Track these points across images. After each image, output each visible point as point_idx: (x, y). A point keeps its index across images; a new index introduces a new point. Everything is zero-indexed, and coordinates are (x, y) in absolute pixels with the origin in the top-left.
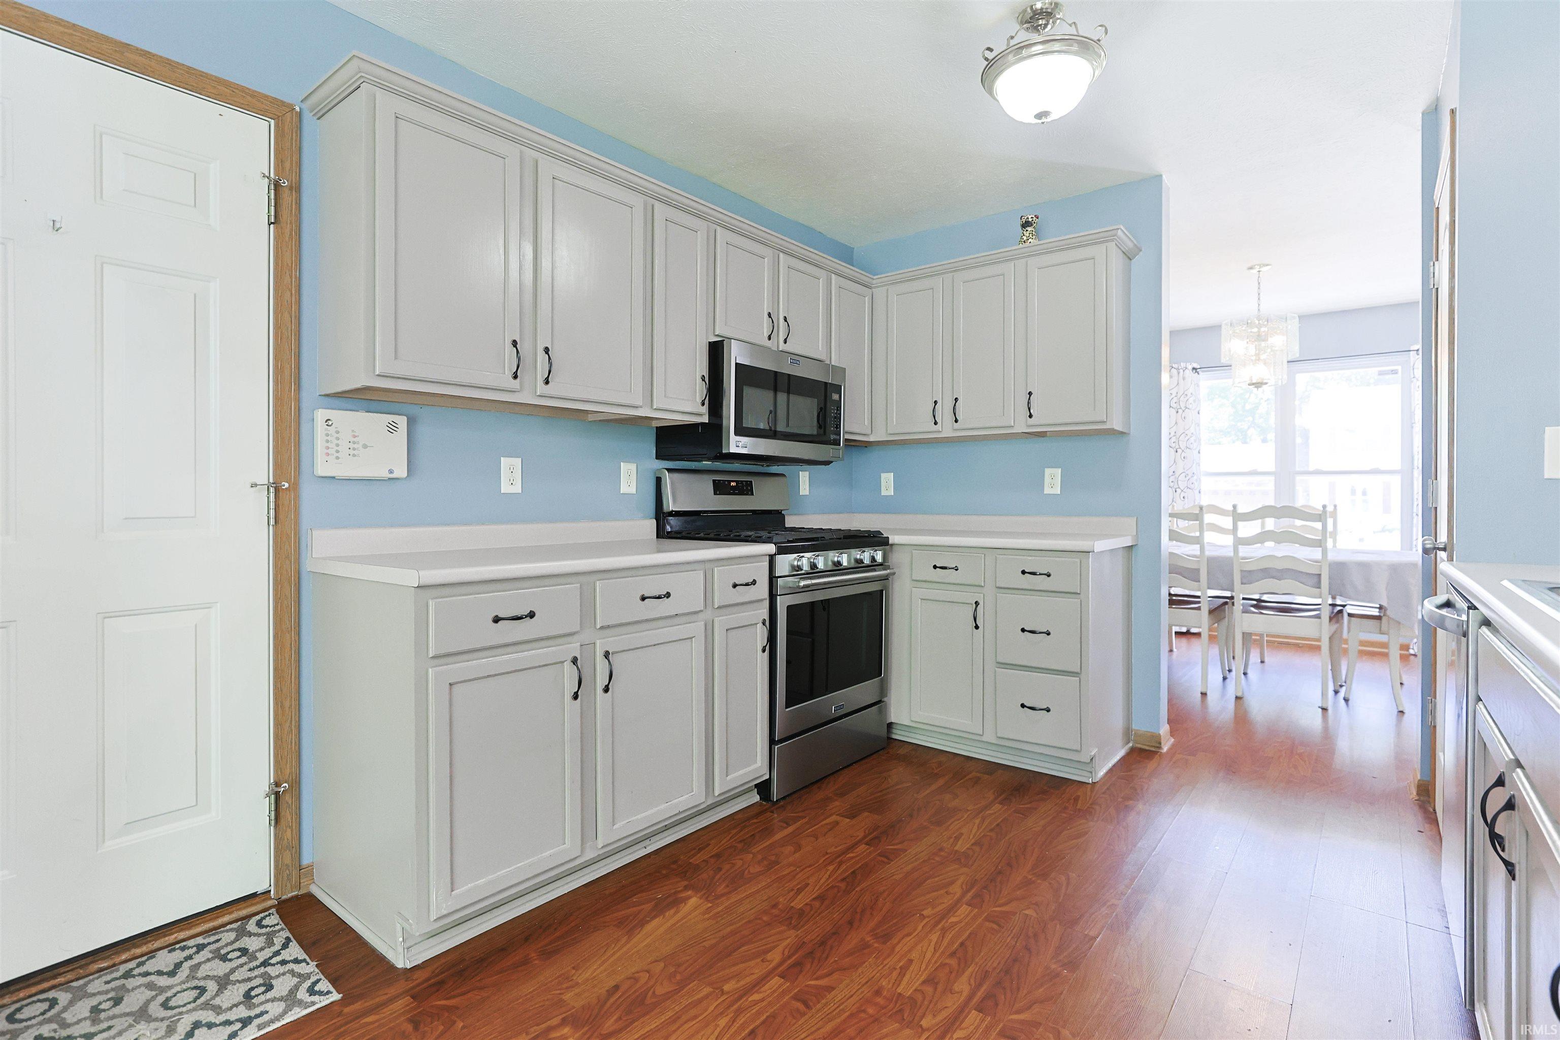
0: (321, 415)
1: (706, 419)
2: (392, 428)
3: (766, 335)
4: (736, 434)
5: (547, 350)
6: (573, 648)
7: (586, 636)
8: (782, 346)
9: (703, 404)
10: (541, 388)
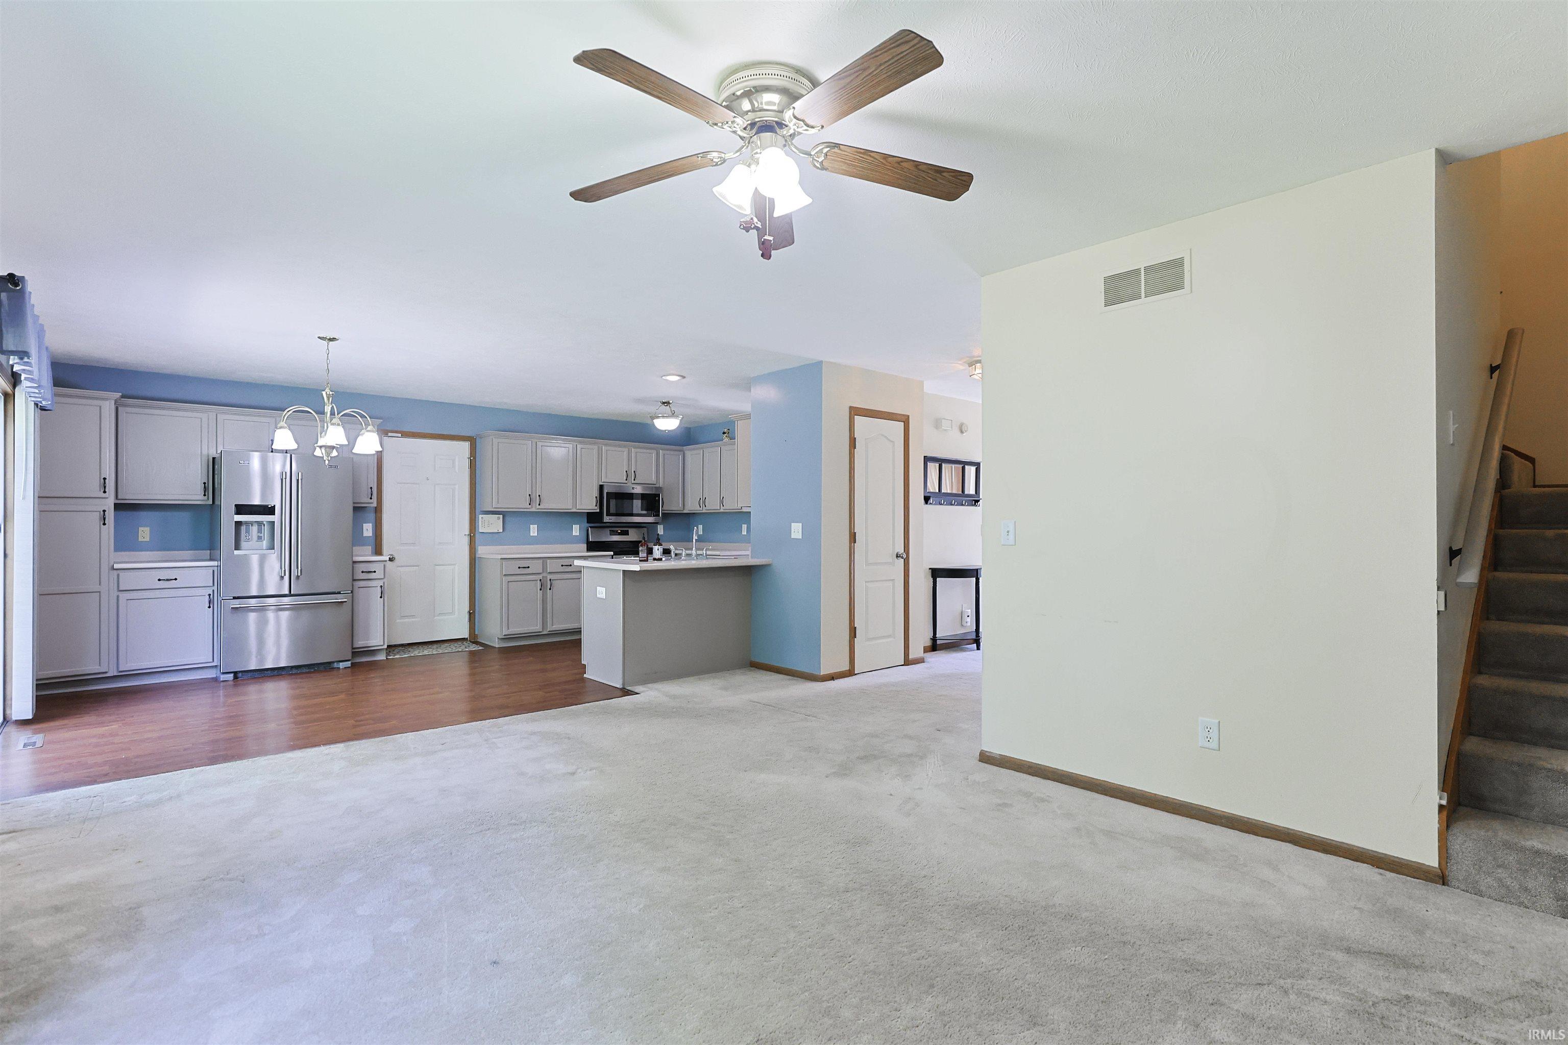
0: (480, 516)
1: (598, 511)
2: (499, 518)
3: (625, 478)
4: (607, 515)
5: (539, 496)
6: (540, 577)
7: (544, 575)
8: (633, 482)
9: (596, 506)
10: (538, 507)
